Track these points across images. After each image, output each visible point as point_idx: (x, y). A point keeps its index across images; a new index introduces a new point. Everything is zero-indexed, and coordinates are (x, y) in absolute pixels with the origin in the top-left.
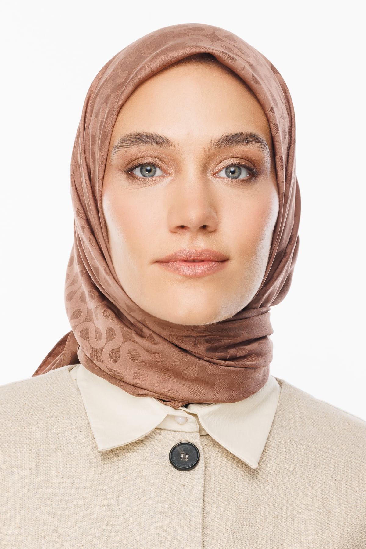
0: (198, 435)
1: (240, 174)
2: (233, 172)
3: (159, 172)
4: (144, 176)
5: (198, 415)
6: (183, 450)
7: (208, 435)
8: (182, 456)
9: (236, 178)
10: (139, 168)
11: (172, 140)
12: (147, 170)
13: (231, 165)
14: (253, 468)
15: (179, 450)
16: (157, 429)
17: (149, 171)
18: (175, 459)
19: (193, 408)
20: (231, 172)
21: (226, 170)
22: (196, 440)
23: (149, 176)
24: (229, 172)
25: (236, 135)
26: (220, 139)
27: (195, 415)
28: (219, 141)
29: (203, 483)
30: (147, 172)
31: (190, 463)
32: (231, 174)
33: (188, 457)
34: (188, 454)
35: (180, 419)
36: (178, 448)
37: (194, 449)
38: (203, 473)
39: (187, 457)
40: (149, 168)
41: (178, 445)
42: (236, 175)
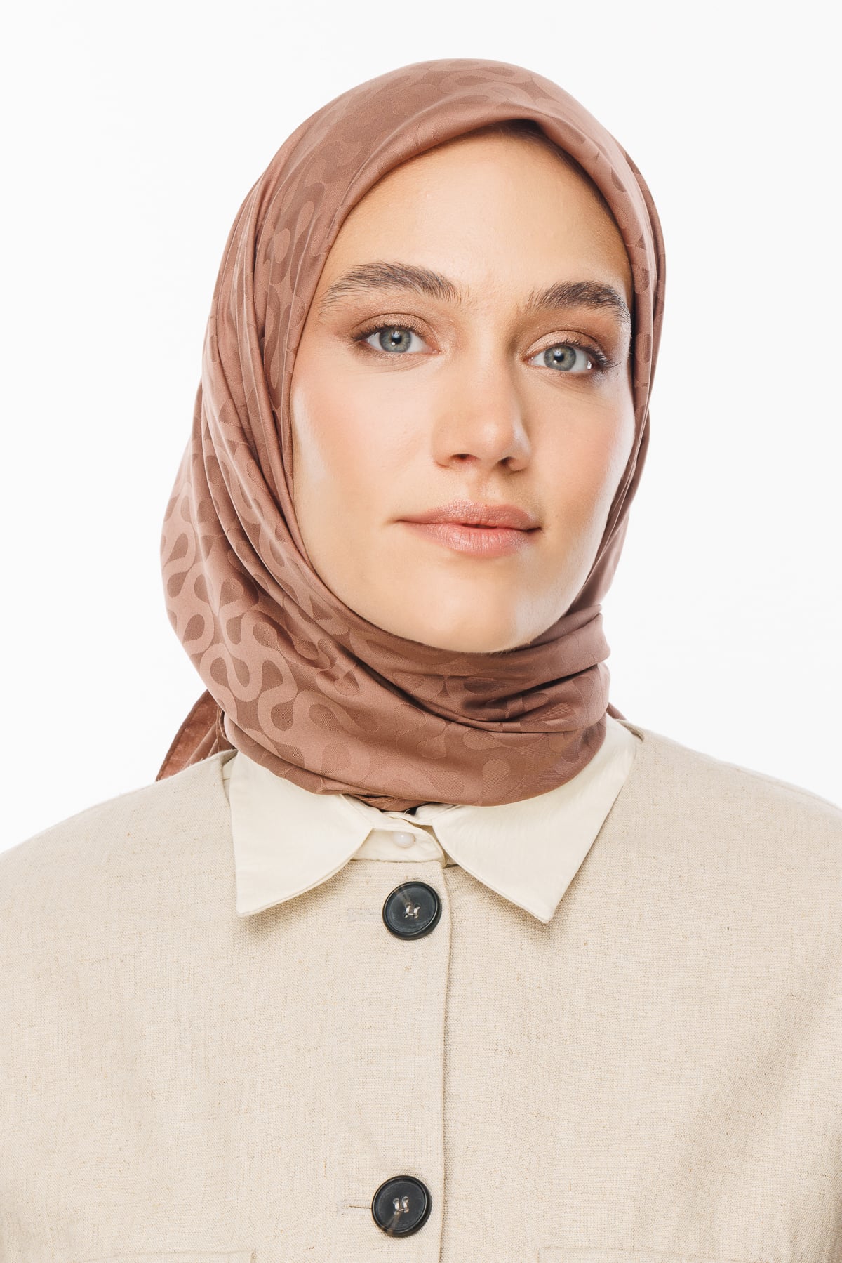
0: (438, 867)
1: (573, 362)
2: (560, 359)
3: (416, 344)
4: (386, 349)
5: (435, 828)
6: (409, 899)
7: (456, 865)
8: (408, 910)
9: (567, 369)
10: (378, 334)
11: (455, 283)
12: (393, 340)
13: (557, 346)
14: (544, 921)
15: (402, 899)
16: (352, 860)
17: (398, 341)
18: (393, 918)
19: (426, 815)
20: (556, 358)
21: (546, 354)
22: (434, 877)
23: (396, 351)
24: (552, 358)
25: (579, 285)
26: (549, 291)
27: (428, 828)
28: (547, 294)
29: (446, 961)
30: (393, 344)
31: (422, 923)
32: (555, 362)
33: (419, 910)
34: (419, 906)
35: (402, 836)
36: (399, 895)
37: (429, 895)
38: (446, 941)
39: (416, 911)
40: (396, 335)
41: (400, 889)
42: (565, 364)
